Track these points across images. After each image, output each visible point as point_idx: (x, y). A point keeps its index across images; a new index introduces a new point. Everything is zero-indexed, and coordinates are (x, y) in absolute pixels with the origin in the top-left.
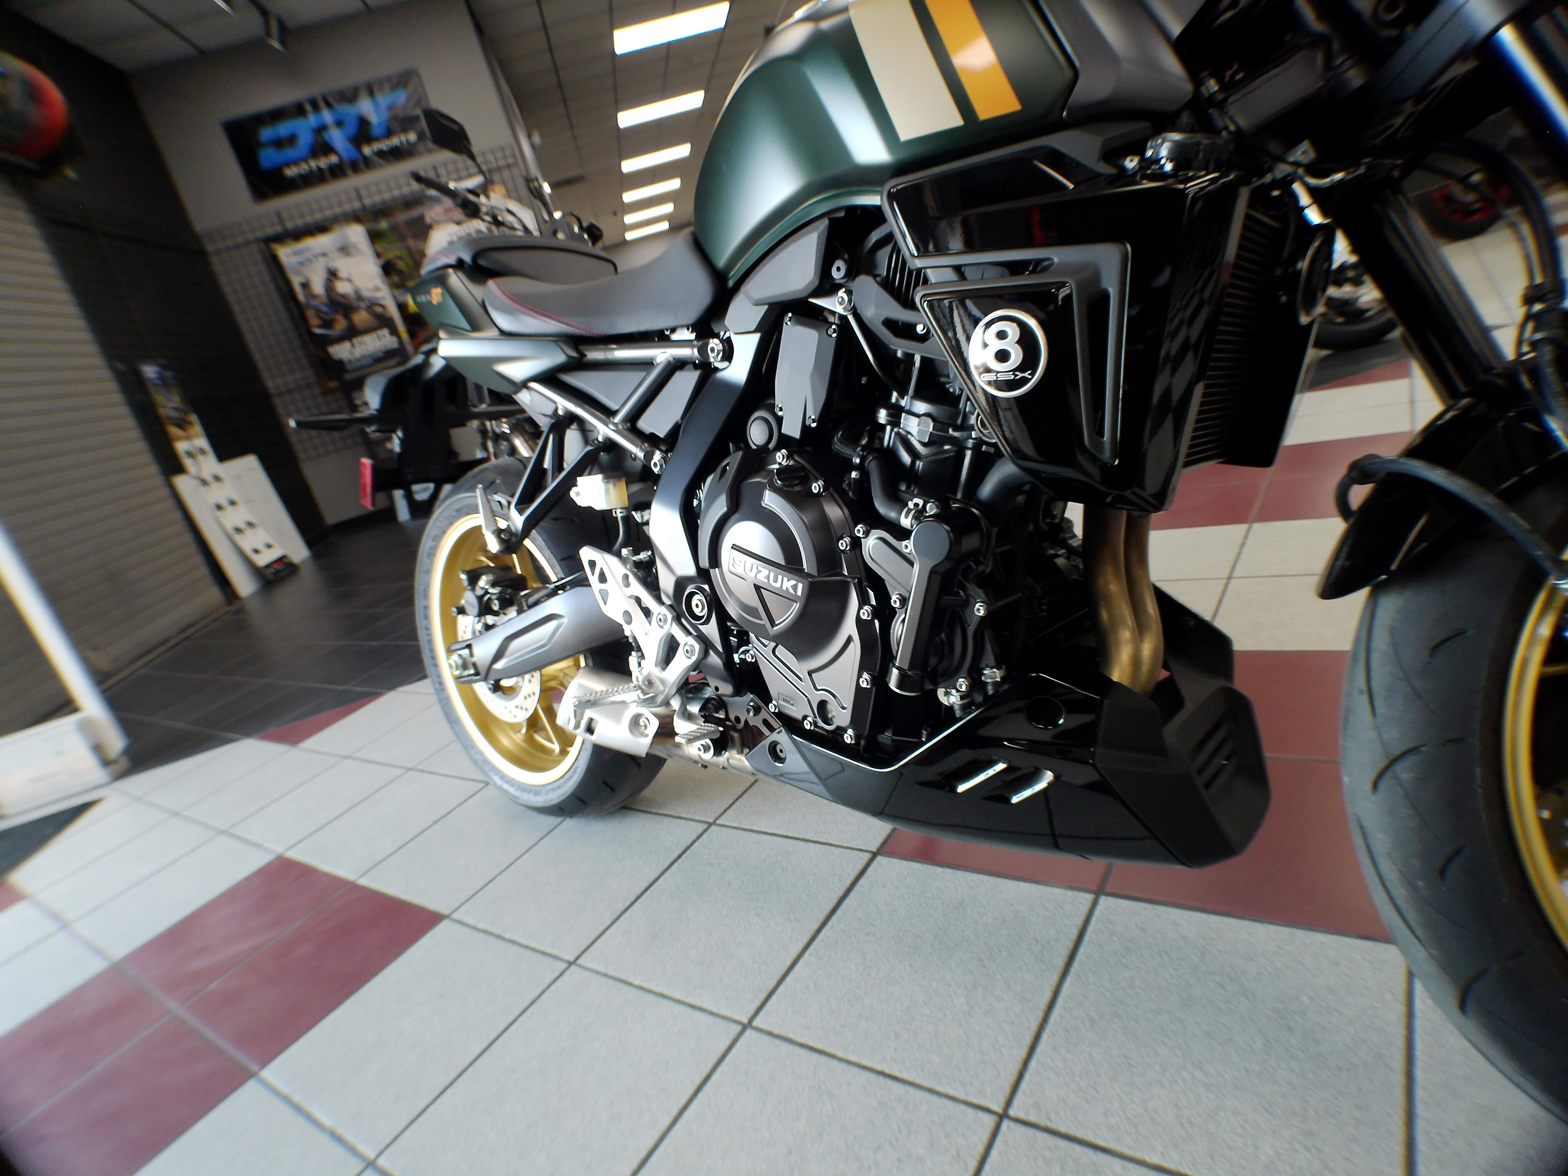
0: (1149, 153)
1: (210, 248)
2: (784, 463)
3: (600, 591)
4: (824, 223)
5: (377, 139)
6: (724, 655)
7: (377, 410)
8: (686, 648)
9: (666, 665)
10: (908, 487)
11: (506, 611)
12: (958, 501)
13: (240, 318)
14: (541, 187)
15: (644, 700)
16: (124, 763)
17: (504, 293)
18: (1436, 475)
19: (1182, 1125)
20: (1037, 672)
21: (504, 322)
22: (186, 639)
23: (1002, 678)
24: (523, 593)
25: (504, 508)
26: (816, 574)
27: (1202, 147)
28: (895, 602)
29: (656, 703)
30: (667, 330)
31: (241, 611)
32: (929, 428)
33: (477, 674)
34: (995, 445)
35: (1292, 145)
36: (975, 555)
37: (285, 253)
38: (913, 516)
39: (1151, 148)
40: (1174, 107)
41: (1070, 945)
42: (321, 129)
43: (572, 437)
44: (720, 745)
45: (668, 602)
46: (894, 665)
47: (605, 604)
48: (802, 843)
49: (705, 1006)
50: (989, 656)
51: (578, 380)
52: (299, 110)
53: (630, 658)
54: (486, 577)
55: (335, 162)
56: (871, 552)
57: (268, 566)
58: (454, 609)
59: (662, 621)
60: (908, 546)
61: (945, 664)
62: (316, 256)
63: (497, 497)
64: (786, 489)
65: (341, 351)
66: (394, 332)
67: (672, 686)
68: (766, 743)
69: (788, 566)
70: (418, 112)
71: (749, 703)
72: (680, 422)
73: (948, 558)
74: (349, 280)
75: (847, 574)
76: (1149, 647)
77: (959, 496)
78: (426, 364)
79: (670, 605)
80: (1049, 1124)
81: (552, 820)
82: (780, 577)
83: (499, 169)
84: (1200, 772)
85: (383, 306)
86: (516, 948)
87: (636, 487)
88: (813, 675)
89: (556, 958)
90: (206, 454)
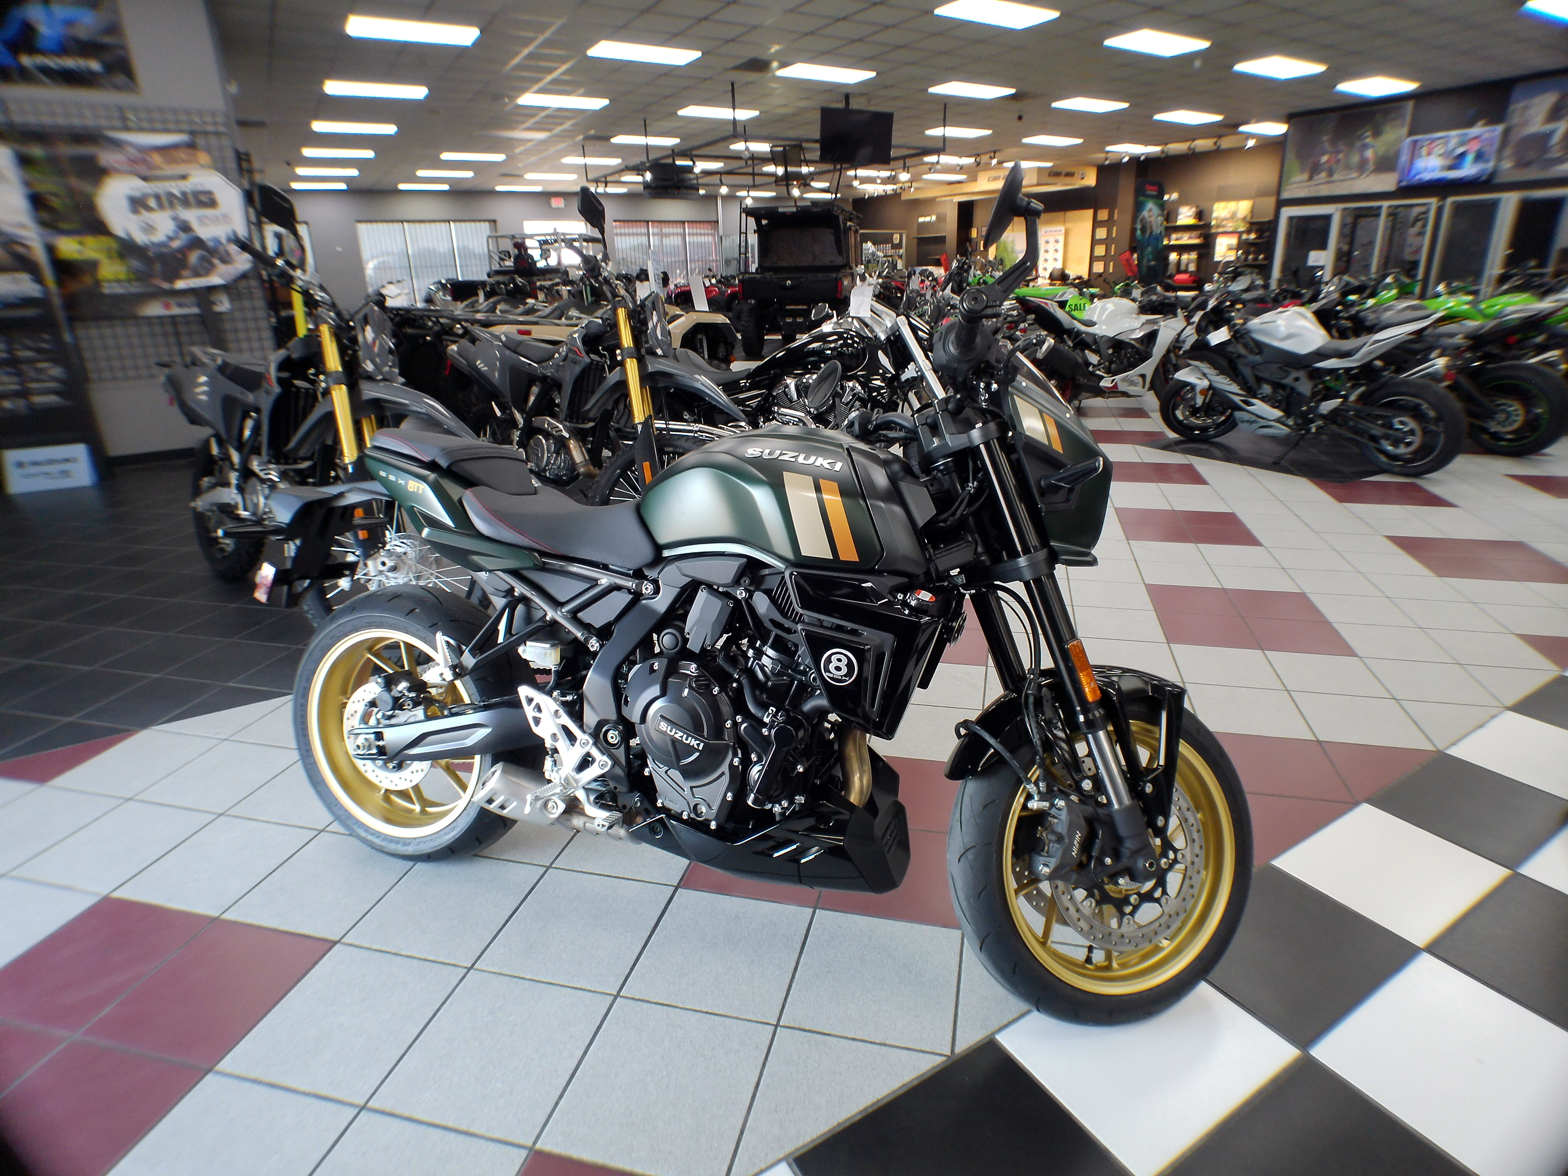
3: (534, 718)
4: (744, 560)
6: (627, 770)
7: (286, 525)
8: (599, 764)
9: (579, 771)
10: (767, 699)
17: (483, 505)
20: (819, 799)
21: (484, 528)
23: (804, 801)
26: (710, 739)
28: (754, 758)
32: (775, 666)
33: (381, 754)
36: (800, 741)
38: (771, 718)
45: (589, 731)
46: (751, 792)
47: (537, 727)
48: (623, 881)
51: (536, 577)
53: (546, 761)
54: (404, 684)
56: (743, 731)
61: (777, 791)
64: (698, 690)
67: (582, 784)
69: (695, 732)
71: (636, 798)
72: (613, 621)
75: (728, 740)
76: (866, 782)
79: (591, 734)
80: (802, 1027)
84: (886, 845)
85: (27, 247)
86: (416, 961)
88: (694, 789)
89: (455, 966)
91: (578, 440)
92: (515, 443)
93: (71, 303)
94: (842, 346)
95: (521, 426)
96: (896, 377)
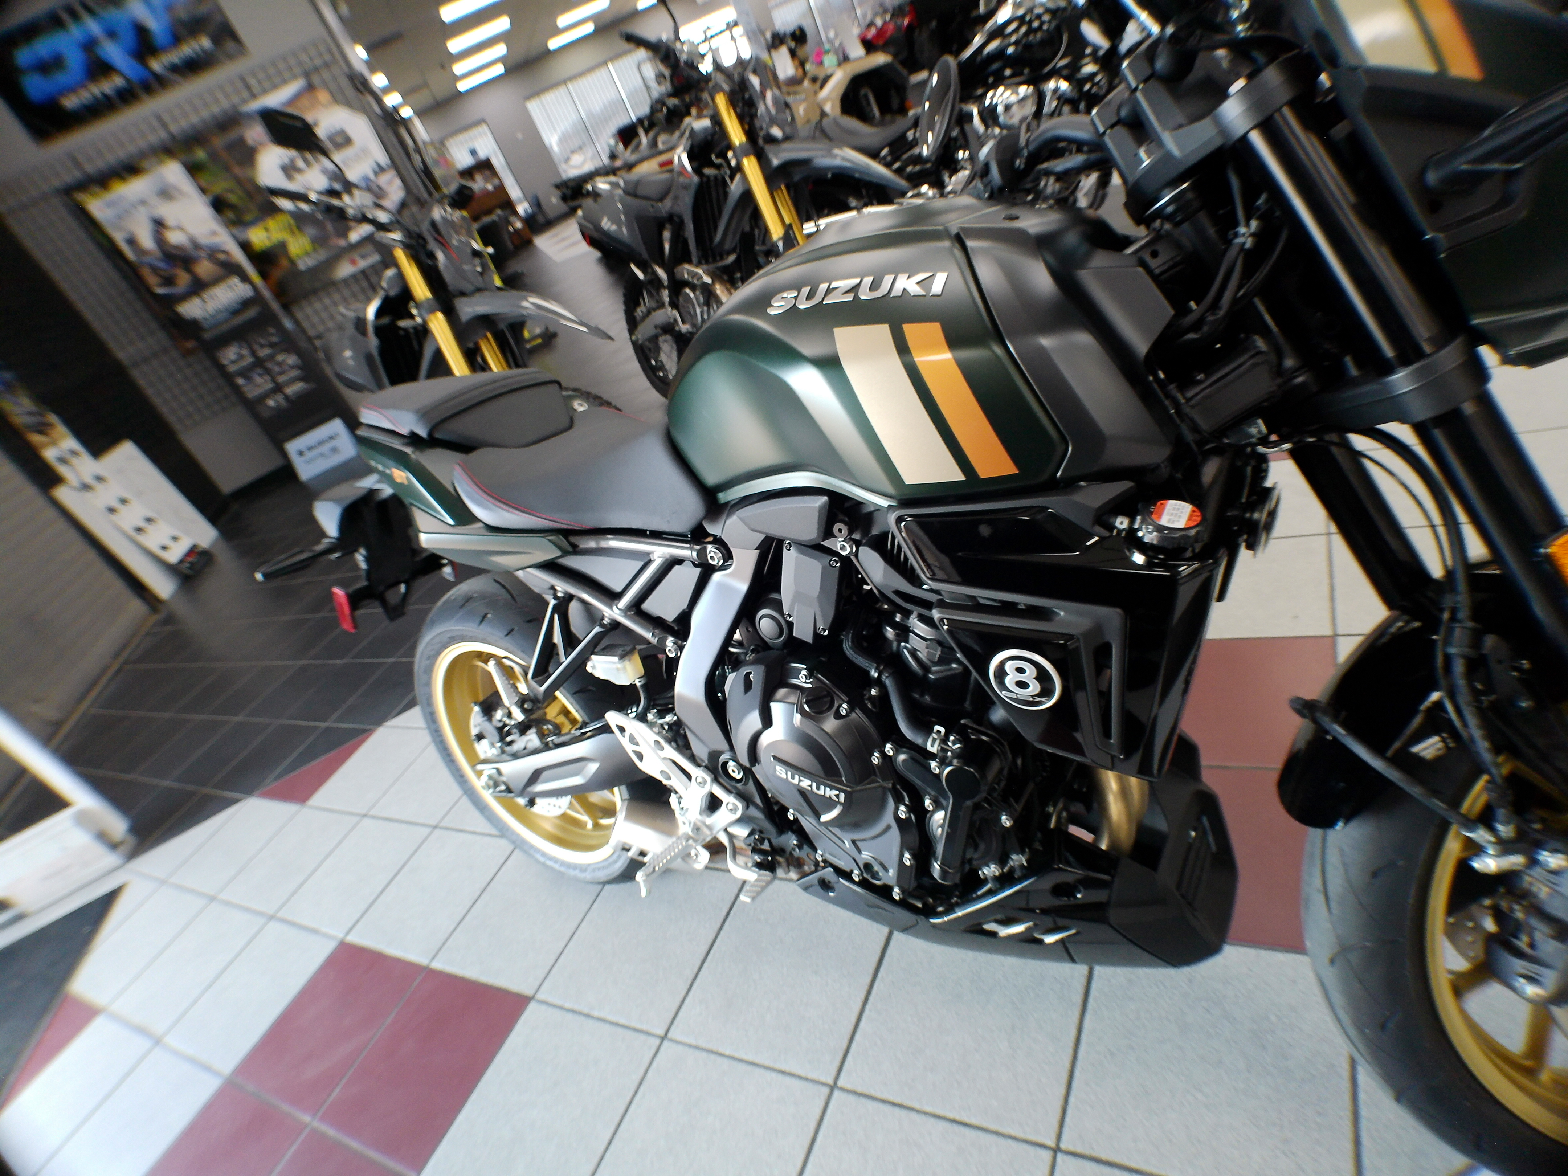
1: (2, 208)
2: (806, 679)
3: (633, 751)
6: (765, 810)
8: (728, 804)
9: (710, 814)
20: (1057, 864)
23: (1028, 861)
26: (854, 784)
28: (928, 805)
31: (168, 615)
32: (935, 649)
33: (510, 791)
37: (96, 206)
38: (938, 745)
45: (704, 766)
46: (936, 861)
47: (642, 762)
49: (793, 1070)
50: (1014, 845)
51: (575, 564)
52: (55, 21)
53: (671, 798)
54: (503, 713)
55: (121, 85)
56: (902, 768)
57: (181, 561)
59: (701, 781)
61: (979, 853)
62: (135, 206)
64: (816, 715)
65: (192, 309)
66: (245, 278)
68: (815, 875)
69: (828, 778)
74: (181, 228)
75: (881, 781)
79: (707, 769)
80: (1093, 1154)
81: (596, 889)
83: (316, 69)
85: (225, 252)
88: (857, 843)
89: (648, 1033)
90: (80, 456)
91: (723, 282)
92: (667, 304)
93: (281, 291)
94: (1026, 34)
95: (666, 283)
96: (1113, 50)
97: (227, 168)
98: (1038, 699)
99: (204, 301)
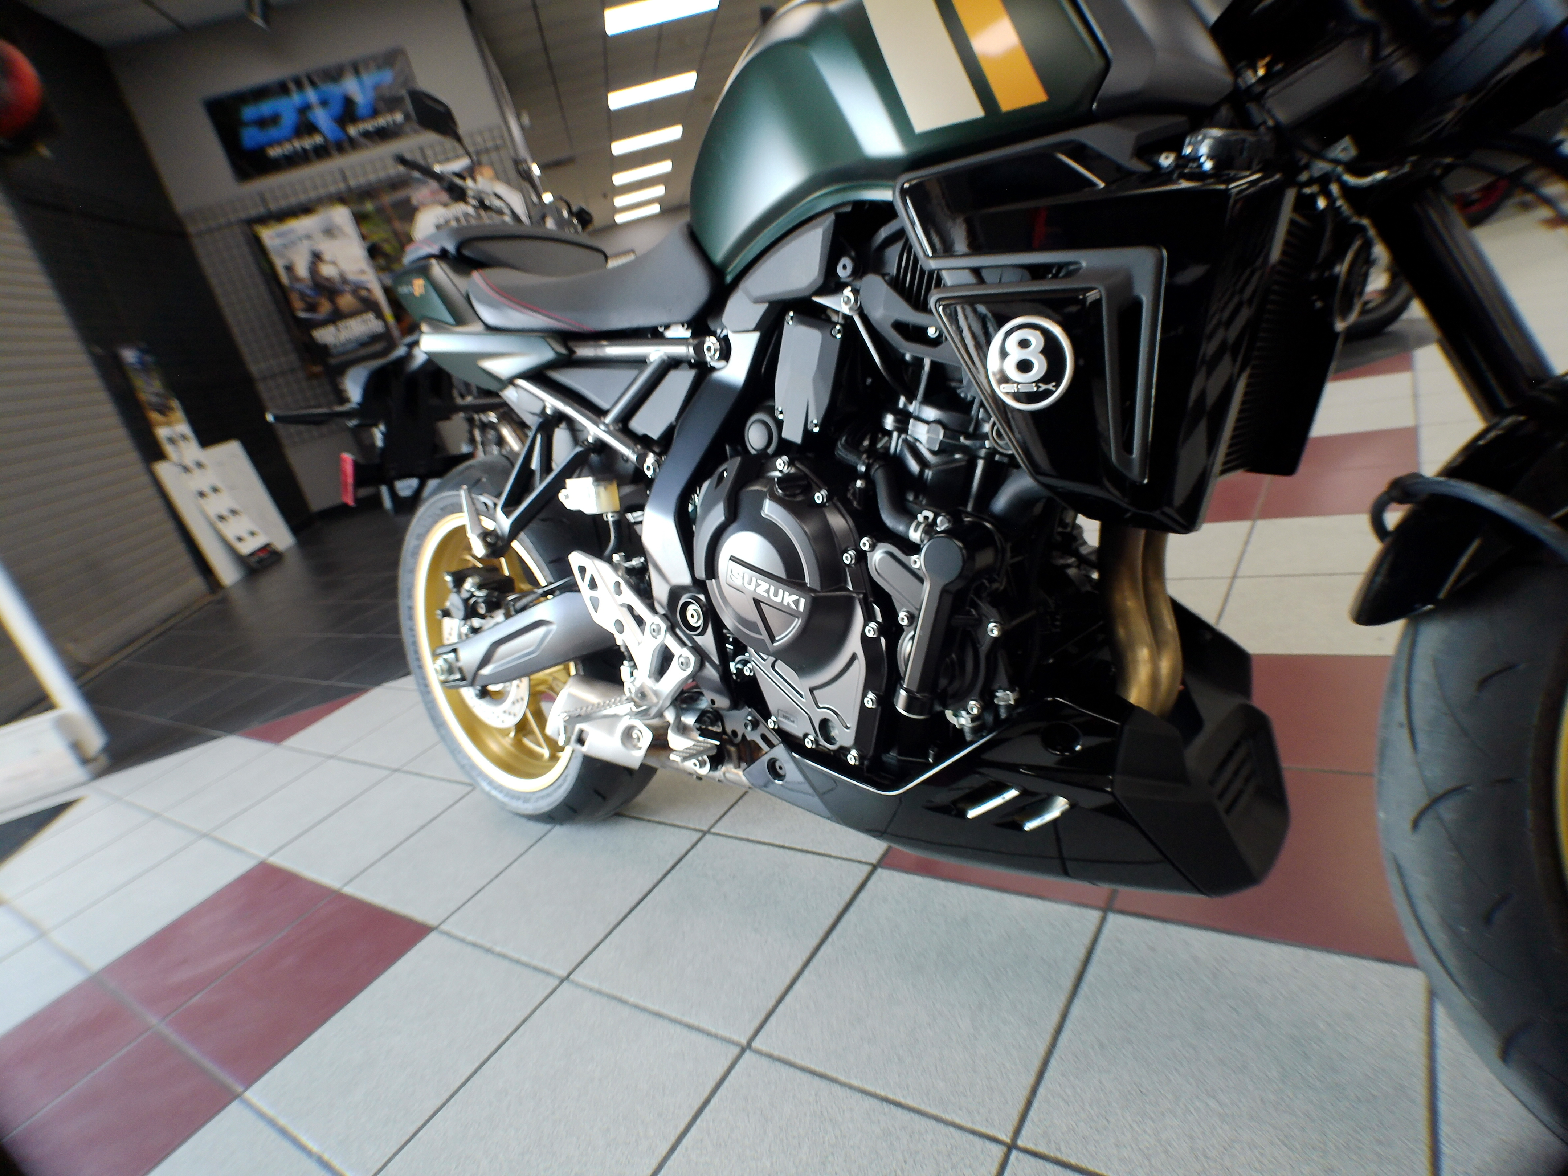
0: (1187, 150)
1: (191, 229)
2: (786, 470)
3: (591, 598)
4: (830, 218)
5: (363, 119)
6: (720, 668)
7: (359, 404)
8: (680, 661)
9: (659, 677)
10: (916, 497)
11: (493, 614)
12: (969, 514)
13: (222, 301)
14: (530, 169)
15: (638, 713)
16: (103, 761)
17: (490, 286)
18: (1491, 500)
19: (1196, 1157)
20: (1053, 696)
21: (489, 316)
22: (169, 629)
23: (1016, 700)
24: (510, 598)
25: (490, 509)
26: (819, 589)
27: (1246, 145)
28: (903, 619)
29: (650, 715)
30: (661, 327)
31: (224, 601)
32: (938, 435)
33: (463, 679)
34: (1012, 456)
35: (1333, 139)
36: (989, 572)
37: (269, 235)
38: (923, 530)
39: (1189, 144)
40: (1215, 100)
41: (1078, 965)
42: (304, 109)
43: (561, 436)
44: (717, 760)
45: (661, 611)
46: (902, 687)
47: (596, 612)
48: (799, 854)
49: (702, 1025)
50: (1002, 677)
51: (567, 377)
52: (282, 89)
53: (622, 668)
54: (472, 579)
55: (320, 143)
56: (877, 567)
57: (252, 554)
58: (439, 612)
59: (656, 631)
60: (917, 561)
61: (956, 685)
62: (300, 239)
63: (483, 499)
64: (787, 498)
65: (326, 335)
66: (380, 315)
67: (666, 698)
68: (765, 759)
69: (789, 580)
70: (403, 92)
71: (747, 717)
72: (674, 424)
73: (960, 576)
74: (334, 263)
75: (851, 589)
76: (1167, 664)
77: (970, 508)
78: (409, 356)
79: (664, 615)
80: (1059, 1156)
81: (542, 828)
82: (781, 591)
83: (487, 151)
84: (1221, 796)
85: (368, 290)
86: (506, 963)
87: (628, 489)
88: (815, 692)
89: (548, 973)
90: (188, 440)
97: (389, 221)
98: (1043, 387)
99: (339, 330)
